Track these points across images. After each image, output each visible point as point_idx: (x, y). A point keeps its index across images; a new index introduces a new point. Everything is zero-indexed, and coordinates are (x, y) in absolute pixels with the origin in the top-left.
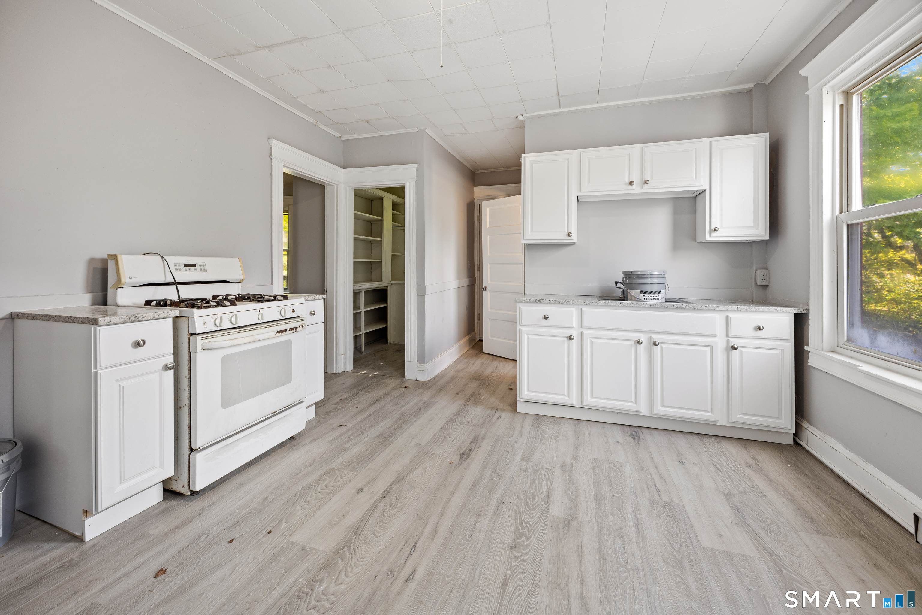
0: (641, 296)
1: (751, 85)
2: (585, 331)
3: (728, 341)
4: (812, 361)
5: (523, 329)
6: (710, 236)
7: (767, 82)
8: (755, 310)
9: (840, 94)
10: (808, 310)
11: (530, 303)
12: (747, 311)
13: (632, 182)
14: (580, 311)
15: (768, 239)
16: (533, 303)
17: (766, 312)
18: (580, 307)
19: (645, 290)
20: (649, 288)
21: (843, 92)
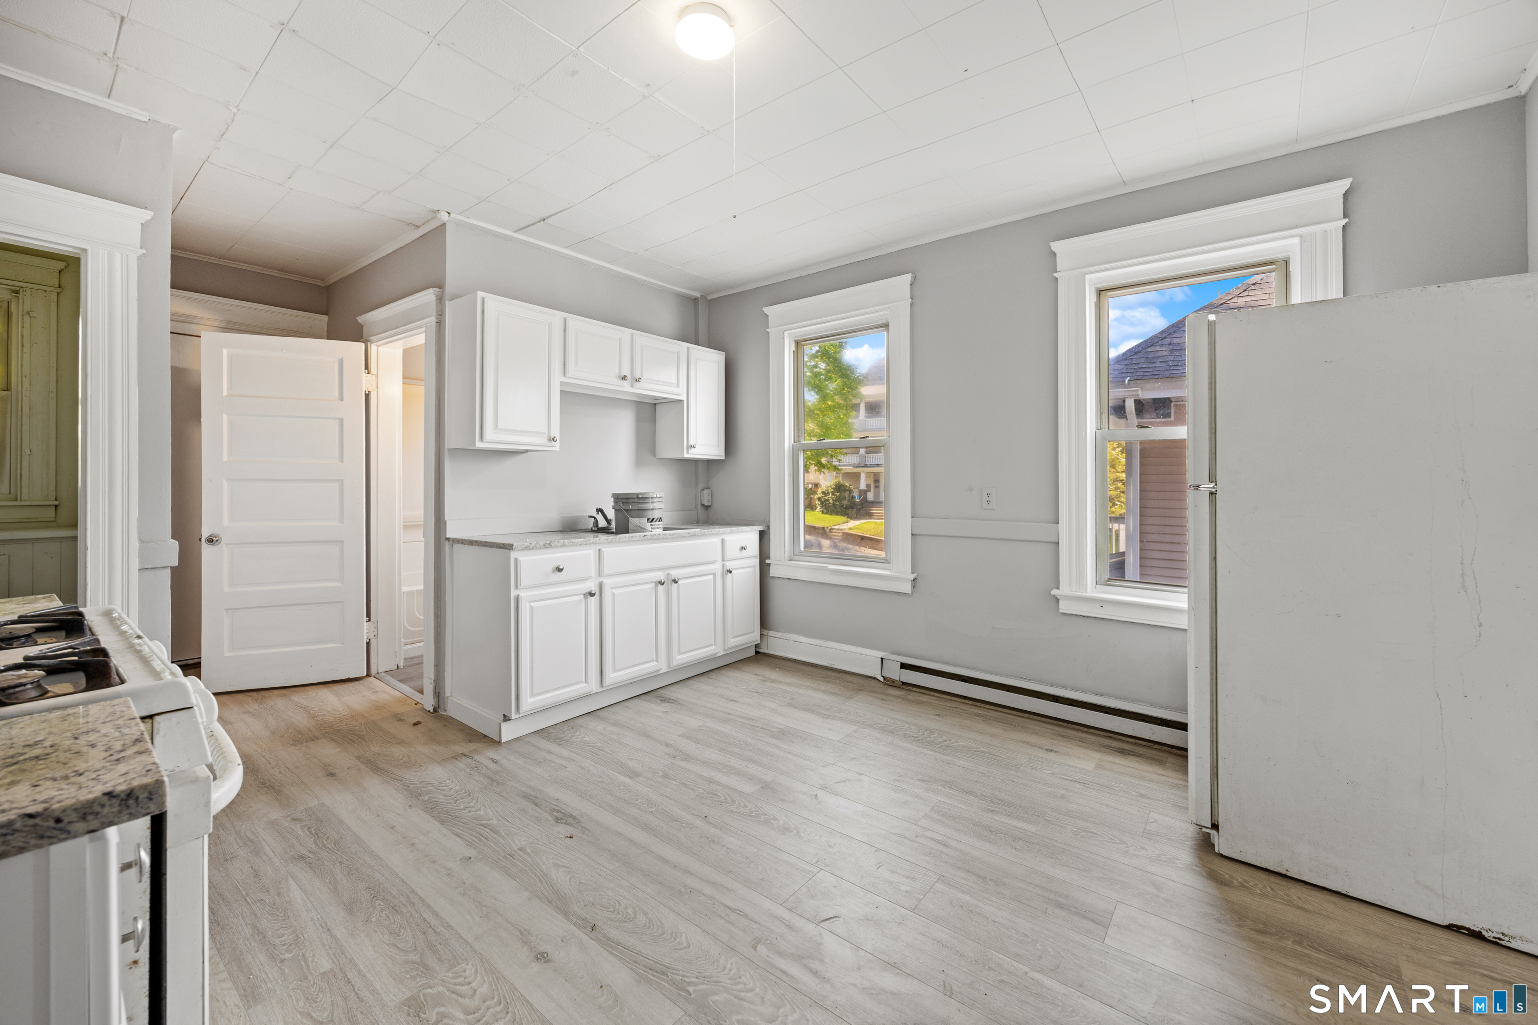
0: (648, 526)
1: (698, 295)
2: (606, 581)
3: (723, 565)
4: (774, 572)
5: (523, 594)
6: (688, 453)
7: (709, 298)
8: (741, 530)
9: (794, 342)
10: (768, 527)
11: (537, 548)
12: (737, 532)
13: (625, 376)
14: (597, 552)
15: (724, 459)
16: (540, 548)
17: (747, 531)
18: (598, 547)
19: (651, 518)
20: (651, 515)
21: (795, 341)
